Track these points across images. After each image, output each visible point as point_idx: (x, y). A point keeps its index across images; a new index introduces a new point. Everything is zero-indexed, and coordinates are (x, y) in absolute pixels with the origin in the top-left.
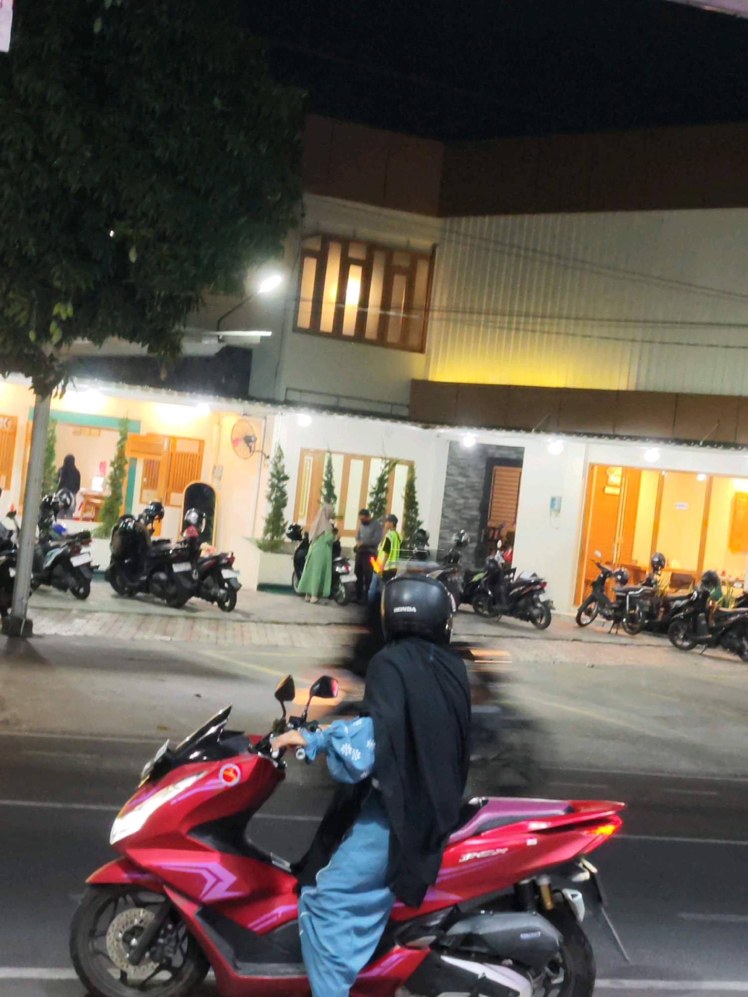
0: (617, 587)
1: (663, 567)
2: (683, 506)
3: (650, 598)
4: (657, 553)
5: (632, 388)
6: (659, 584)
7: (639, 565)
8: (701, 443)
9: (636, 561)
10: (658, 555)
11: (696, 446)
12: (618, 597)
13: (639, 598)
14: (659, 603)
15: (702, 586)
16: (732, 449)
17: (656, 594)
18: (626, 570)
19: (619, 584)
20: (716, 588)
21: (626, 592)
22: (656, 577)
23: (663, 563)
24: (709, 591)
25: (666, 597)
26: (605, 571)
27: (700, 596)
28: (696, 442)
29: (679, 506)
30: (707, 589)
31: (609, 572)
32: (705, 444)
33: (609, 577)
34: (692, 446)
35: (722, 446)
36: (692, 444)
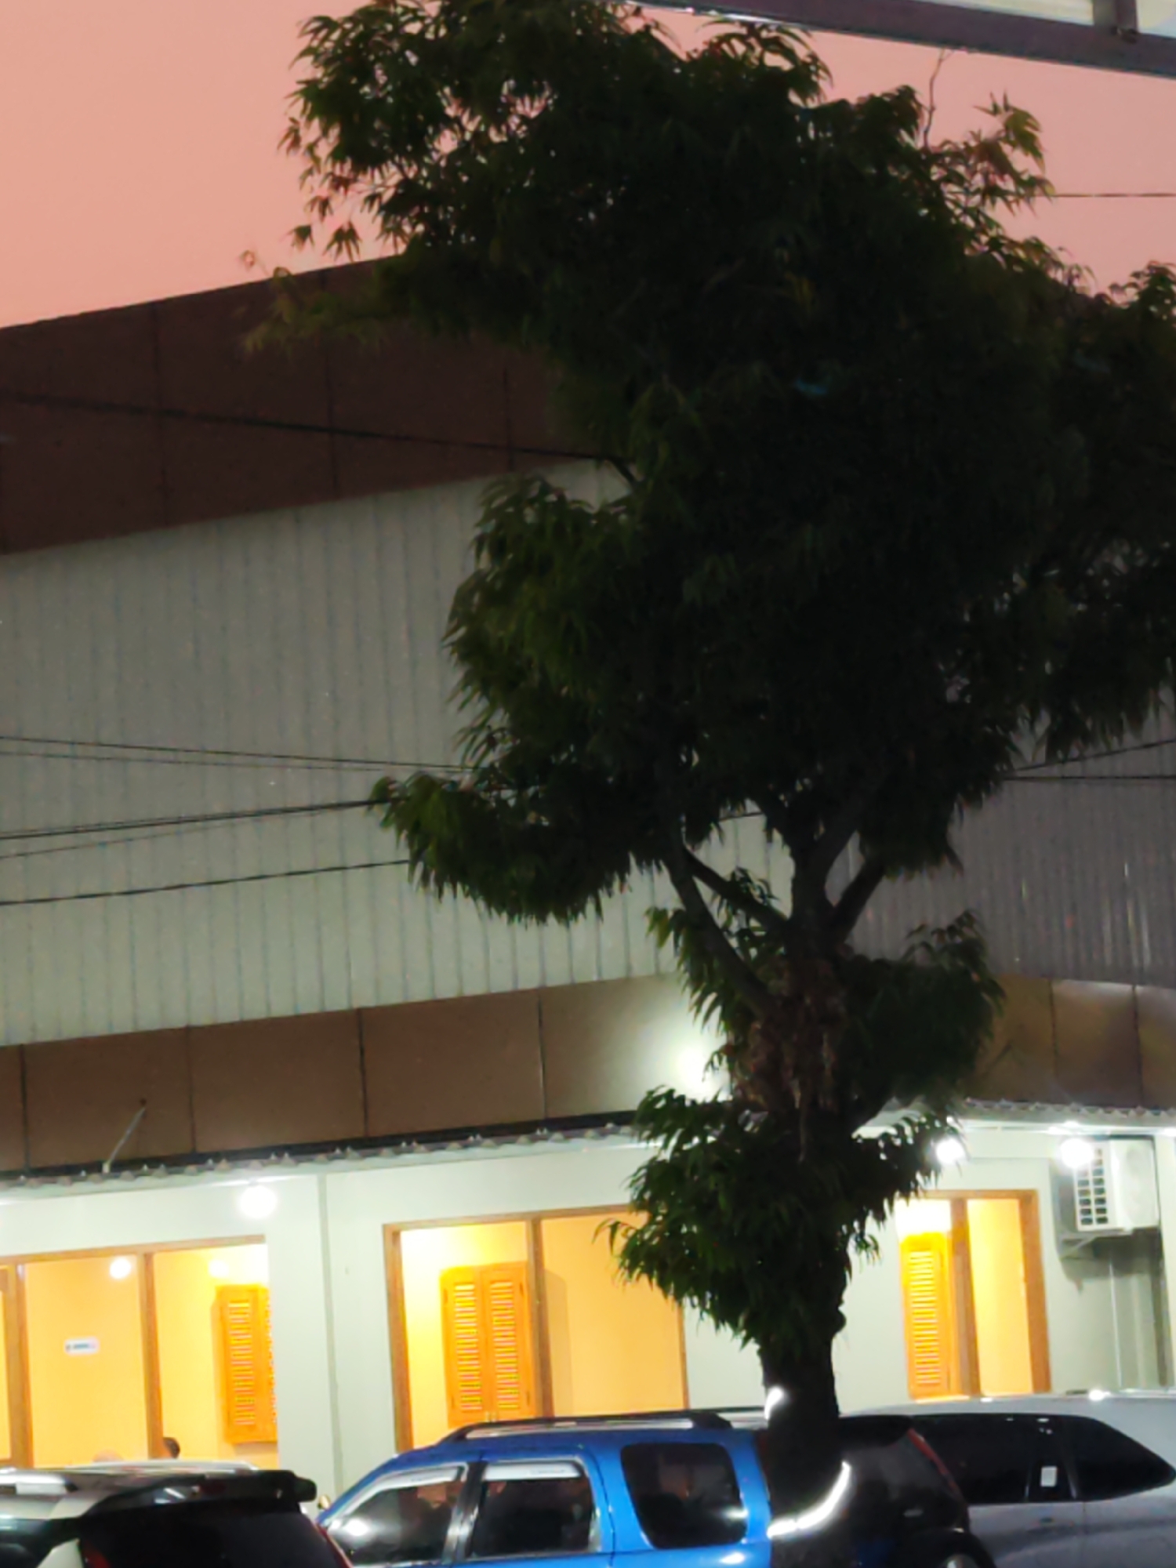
2: (85, 1346)
8: (106, 1168)
11: (95, 1176)
16: (191, 1168)
28: (94, 1168)
29: (77, 1347)
32: (117, 1169)
34: (83, 1180)
35: (162, 1166)
36: (83, 1174)
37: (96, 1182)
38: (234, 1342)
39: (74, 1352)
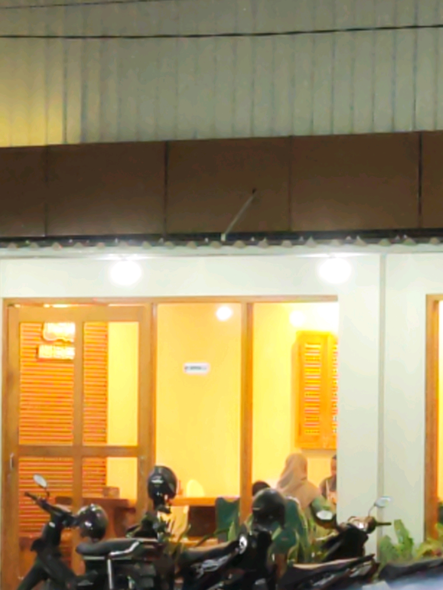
0: (86, 544)
1: (172, 495)
2: (199, 368)
3: (153, 559)
4: (157, 468)
5: (73, 139)
6: (168, 530)
7: (122, 496)
8: (223, 238)
9: (117, 490)
10: (160, 471)
11: (215, 243)
12: (90, 565)
13: (132, 562)
14: (173, 569)
15: (254, 523)
16: (287, 242)
17: (164, 552)
18: (100, 508)
19: (88, 539)
20: (282, 524)
21: (105, 553)
22: (161, 516)
23: (171, 486)
24: (271, 532)
25: (185, 556)
26: (58, 514)
27: (254, 545)
28: (215, 237)
29: (193, 368)
30: (265, 530)
31: (66, 516)
32: (232, 239)
33: (69, 525)
34: (207, 244)
35: (265, 240)
36: (207, 240)
37: (216, 247)
38: (308, 374)
39: (189, 372)
